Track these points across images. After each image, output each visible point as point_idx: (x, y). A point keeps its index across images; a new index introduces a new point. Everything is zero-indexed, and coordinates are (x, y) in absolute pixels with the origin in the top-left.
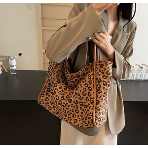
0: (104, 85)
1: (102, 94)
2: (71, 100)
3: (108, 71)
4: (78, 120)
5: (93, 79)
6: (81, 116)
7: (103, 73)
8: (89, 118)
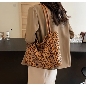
0: (57, 44)
1: (58, 48)
2: (43, 56)
3: (57, 36)
4: (50, 65)
5: (51, 42)
6: (50, 63)
7: (55, 38)
8: (55, 62)
